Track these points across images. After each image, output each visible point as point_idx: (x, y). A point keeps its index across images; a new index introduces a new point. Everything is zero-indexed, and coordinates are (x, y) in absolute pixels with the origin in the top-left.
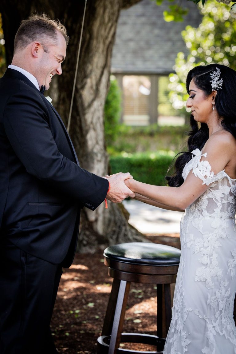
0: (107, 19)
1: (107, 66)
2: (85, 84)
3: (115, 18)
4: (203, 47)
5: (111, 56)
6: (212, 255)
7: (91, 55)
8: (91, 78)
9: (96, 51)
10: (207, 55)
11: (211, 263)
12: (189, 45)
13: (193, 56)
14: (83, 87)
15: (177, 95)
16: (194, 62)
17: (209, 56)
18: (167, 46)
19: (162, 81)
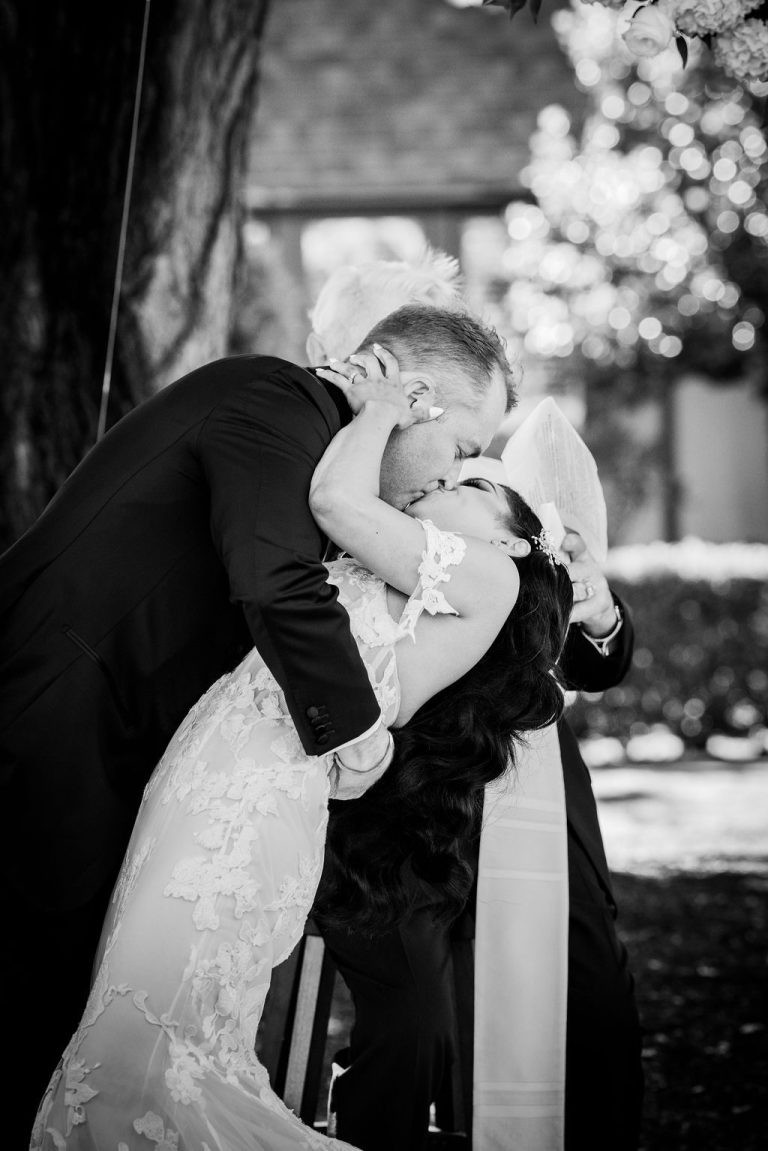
0: (220, 27)
1: (230, 205)
2: (149, 277)
3: (251, 22)
4: (651, 79)
5: (244, 167)
6: (239, 829)
7: (165, 164)
8: (170, 252)
9: (185, 150)
10: (671, 116)
11: (228, 853)
12: (588, 74)
13: (609, 121)
14: (140, 290)
15: (542, 295)
16: (614, 149)
17: (679, 119)
18: (493, 82)
19: (478, 234)
